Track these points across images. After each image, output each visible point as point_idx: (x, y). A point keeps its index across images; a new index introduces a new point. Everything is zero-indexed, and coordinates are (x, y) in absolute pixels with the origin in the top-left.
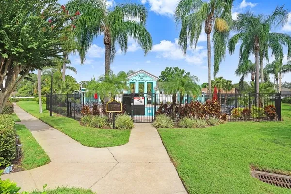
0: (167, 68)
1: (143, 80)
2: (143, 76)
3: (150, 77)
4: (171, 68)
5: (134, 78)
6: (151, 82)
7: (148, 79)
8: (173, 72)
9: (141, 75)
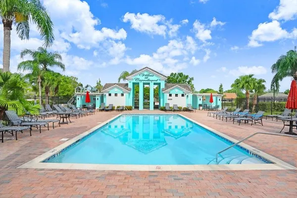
0: (172, 74)
1: (149, 80)
2: (148, 75)
3: (157, 77)
4: (176, 74)
5: (138, 77)
6: (158, 82)
7: (154, 78)
8: (178, 77)
9: (146, 73)
